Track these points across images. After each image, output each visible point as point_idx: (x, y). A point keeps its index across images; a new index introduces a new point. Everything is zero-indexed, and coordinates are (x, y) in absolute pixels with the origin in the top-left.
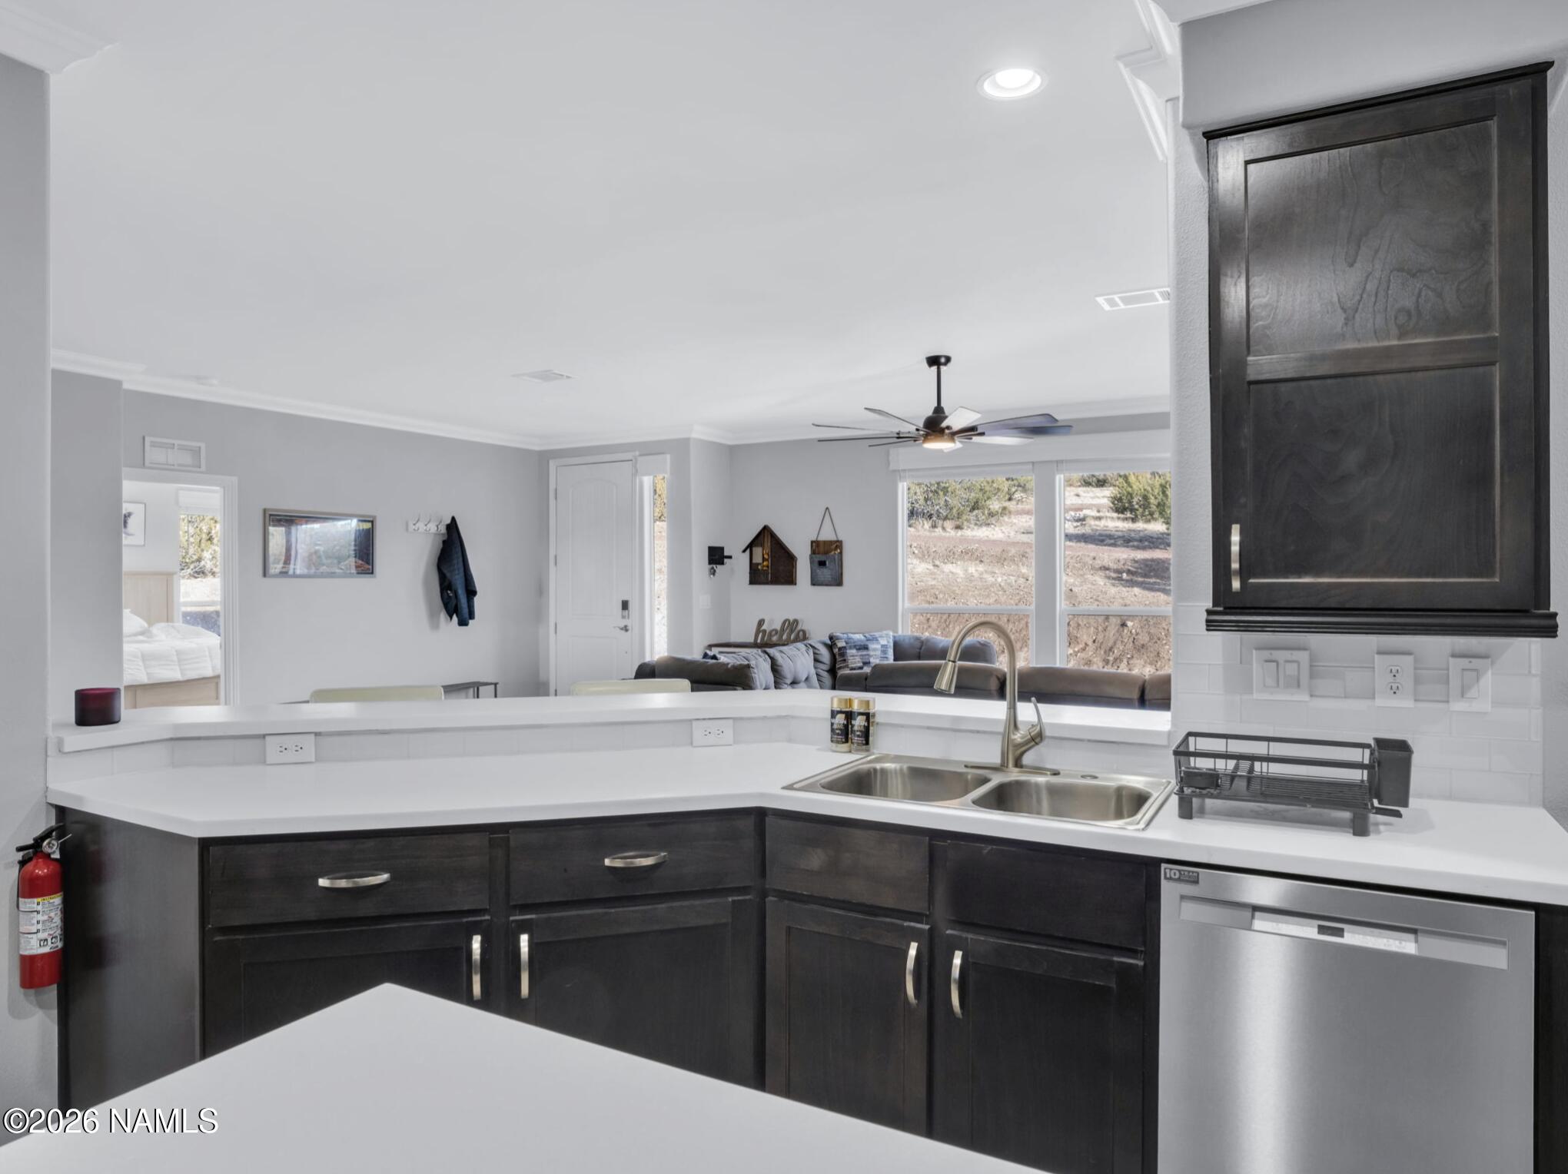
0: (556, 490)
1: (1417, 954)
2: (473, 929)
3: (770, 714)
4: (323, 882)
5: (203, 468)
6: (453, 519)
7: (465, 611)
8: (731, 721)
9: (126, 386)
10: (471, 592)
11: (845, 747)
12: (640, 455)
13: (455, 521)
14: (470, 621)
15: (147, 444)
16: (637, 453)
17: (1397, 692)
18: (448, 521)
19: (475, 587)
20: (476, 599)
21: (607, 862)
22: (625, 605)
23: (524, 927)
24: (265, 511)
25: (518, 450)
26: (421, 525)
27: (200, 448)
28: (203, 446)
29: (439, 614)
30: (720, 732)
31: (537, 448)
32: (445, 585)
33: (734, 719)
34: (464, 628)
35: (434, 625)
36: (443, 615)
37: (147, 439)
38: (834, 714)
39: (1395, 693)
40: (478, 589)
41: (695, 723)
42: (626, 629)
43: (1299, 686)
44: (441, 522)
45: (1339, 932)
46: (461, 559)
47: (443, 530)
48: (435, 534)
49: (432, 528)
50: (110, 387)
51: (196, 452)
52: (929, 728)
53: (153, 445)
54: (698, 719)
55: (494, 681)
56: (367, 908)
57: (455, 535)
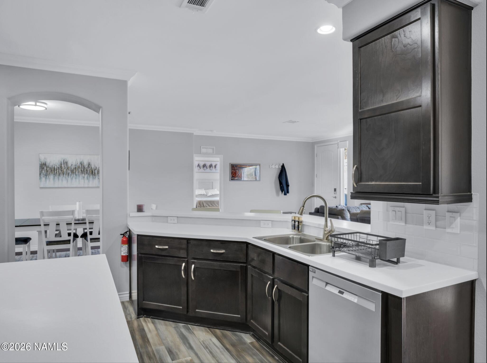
0: (317, 154)
1: (357, 303)
2: (183, 261)
3: (282, 220)
4: (157, 247)
5: (215, 153)
6: (283, 164)
7: (286, 191)
8: (271, 221)
9: (194, 134)
10: (288, 186)
11: (294, 230)
12: (340, 142)
13: (284, 165)
14: (287, 194)
15: (201, 148)
16: (339, 141)
17: (430, 224)
18: (282, 165)
19: (289, 184)
20: (289, 187)
21: (212, 251)
22: (335, 190)
23: (193, 263)
24: (230, 163)
25: (304, 142)
26: (273, 166)
27: (214, 148)
28: (214, 147)
29: (279, 192)
30: (268, 224)
31: (311, 141)
32: (281, 183)
33: (272, 221)
34: (285, 196)
35: (278, 194)
36: (280, 192)
37: (201, 147)
38: (292, 220)
39: (429, 224)
40: (290, 185)
41: (261, 221)
42: (335, 197)
43: (401, 220)
44: (279, 165)
45: (342, 293)
46: (285, 176)
47: (280, 167)
48: (278, 169)
49: (277, 167)
50: (190, 135)
51: (213, 149)
52: (315, 227)
53: (203, 148)
54: (262, 220)
55: (295, 212)
56: (164, 253)
57: (283, 169)
